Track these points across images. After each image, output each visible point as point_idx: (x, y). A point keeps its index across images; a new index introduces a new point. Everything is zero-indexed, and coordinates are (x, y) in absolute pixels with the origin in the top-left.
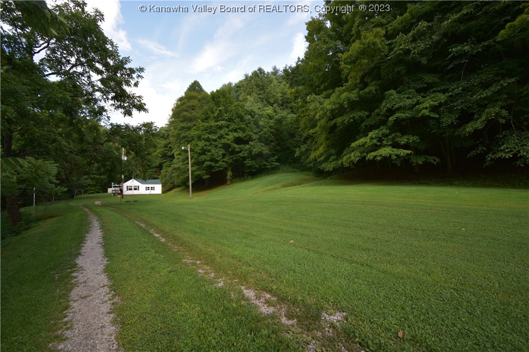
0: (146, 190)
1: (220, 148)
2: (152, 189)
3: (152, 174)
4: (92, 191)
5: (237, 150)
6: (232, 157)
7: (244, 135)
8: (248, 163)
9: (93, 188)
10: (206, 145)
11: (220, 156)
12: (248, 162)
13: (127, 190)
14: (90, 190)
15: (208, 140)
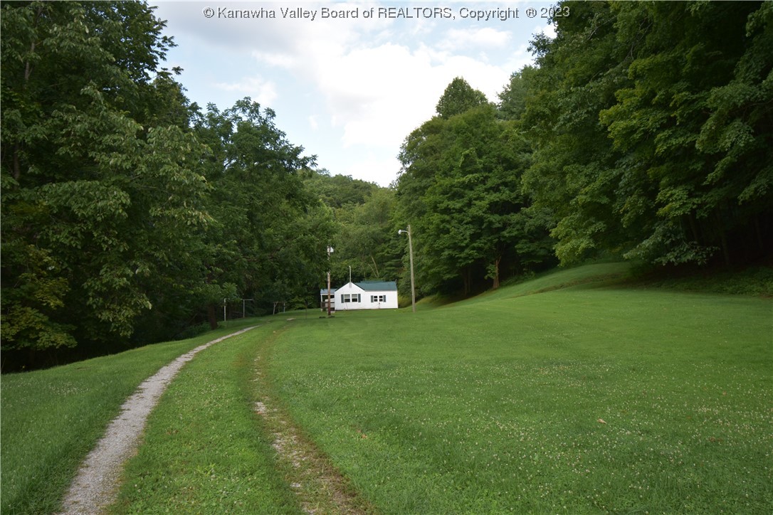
0: (372, 301)
1: (467, 224)
2: (381, 300)
3: (390, 270)
4: (301, 305)
5: (497, 225)
6: (490, 238)
7: (513, 195)
8: (520, 249)
9: (302, 300)
10: (443, 221)
11: (465, 239)
12: (522, 247)
13: (342, 302)
14: (298, 302)
15: (447, 211)
